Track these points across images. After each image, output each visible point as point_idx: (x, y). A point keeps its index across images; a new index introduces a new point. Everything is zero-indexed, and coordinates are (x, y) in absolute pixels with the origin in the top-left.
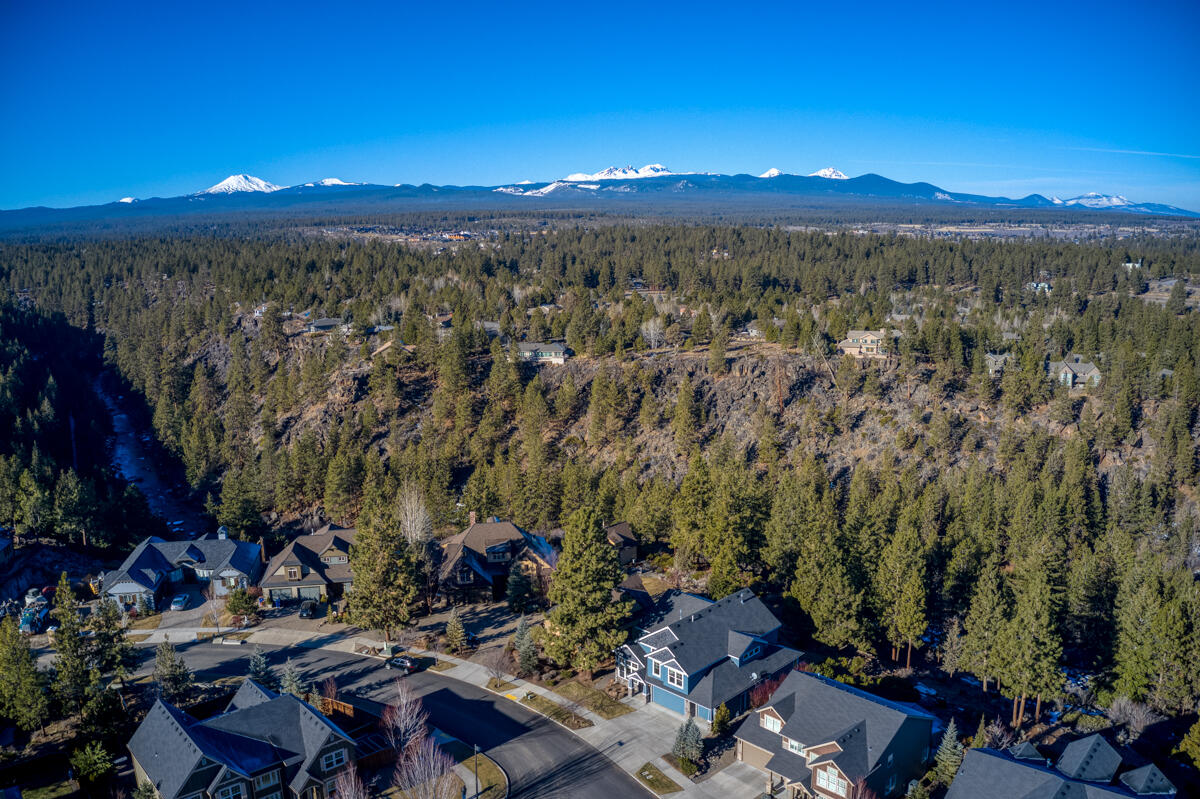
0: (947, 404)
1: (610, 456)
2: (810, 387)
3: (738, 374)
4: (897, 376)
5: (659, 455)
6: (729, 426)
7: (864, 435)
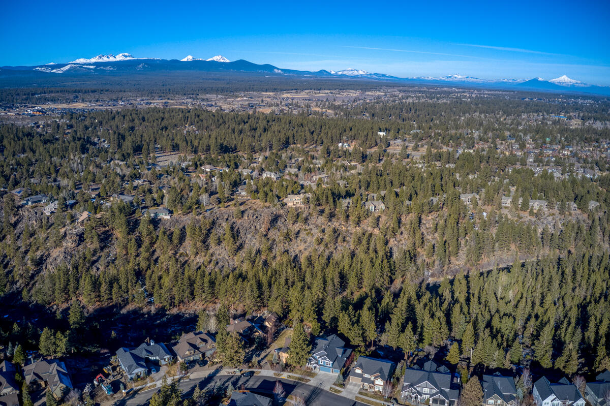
0: (330, 224)
1: (200, 259)
2: (277, 222)
3: (247, 218)
4: (310, 213)
5: (221, 257)
6: (247, 242)
7: (301, 240)
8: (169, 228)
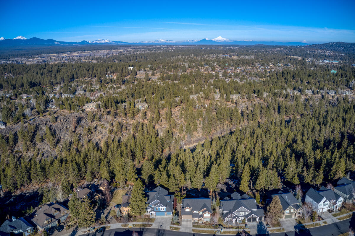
0: (115, 120)
1: (31, 154)
2: (80, 122)
3: (59, 122)
4: (101, 114)
5: (45, 150)
6: (62, 137)
7: (98, 132)
8: (5, 135)
